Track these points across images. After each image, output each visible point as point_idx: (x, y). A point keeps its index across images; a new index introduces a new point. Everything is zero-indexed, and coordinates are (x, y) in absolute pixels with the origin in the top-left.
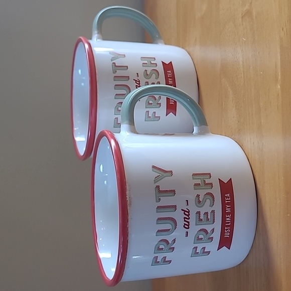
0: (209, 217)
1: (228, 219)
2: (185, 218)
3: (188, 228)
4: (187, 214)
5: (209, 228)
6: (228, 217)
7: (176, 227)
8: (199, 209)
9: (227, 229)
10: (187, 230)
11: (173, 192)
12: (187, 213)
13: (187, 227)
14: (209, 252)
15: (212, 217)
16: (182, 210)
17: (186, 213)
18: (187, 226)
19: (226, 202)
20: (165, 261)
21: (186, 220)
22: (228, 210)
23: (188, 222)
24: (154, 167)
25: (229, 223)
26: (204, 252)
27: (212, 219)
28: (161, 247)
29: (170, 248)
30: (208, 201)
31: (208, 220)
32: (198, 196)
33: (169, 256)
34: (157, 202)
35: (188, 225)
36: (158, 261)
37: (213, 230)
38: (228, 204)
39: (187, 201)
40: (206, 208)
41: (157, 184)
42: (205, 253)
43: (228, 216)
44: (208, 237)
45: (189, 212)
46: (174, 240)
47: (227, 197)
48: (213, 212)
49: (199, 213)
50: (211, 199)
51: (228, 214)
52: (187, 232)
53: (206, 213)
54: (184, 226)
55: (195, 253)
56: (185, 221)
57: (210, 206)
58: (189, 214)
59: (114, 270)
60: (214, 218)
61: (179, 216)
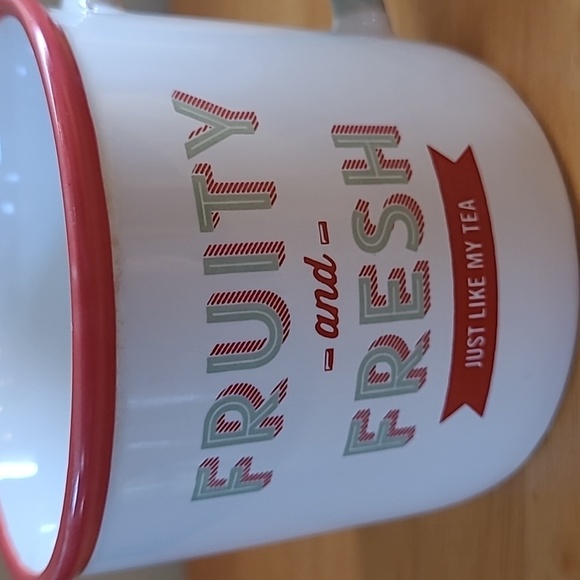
0: (409, 290)
1: (476, 295)
2: (319, 293)
3: (334, 335)
4: (327, 275)
5: (409, 331)
6: (476, 289)
7: (286, 332)
8: (368, 259)
9: (475, 336)
10: (329, 343)
11: (267, 191)
12: (325, 271)
13: (330, 329)
14: (410, 432)
15: (420, 288)
16: (307, 260)
17: (321, 272)
18: (328, 326)
19: (465, 229)
20: (250, 479)
21: (323, 300)
22: (475, 261)
23: (334, 311)
25: (478, 310)
26: (394, 432)
27: (420, 295)
28: (231, 417)
29: (266, 422)
30: (400, 225)
31: (405, 297)
32: (362, 206)
33: (263, 455)
34: (203, 229)
35: (334, 323)
36: (219, 477)
37: (426, 338)
38: (471, 237)
39: (324, 224)
41: (201, 159)
42: (398, 433)
43: (477, 284)
44: (407, 369)
45: (332, 269)
46: (283, 386)
47: (467, 212)
48: (423, 266)
49: (369, 271)
51: (476, 274)
52: (330, 352)
53: (397, 274)
54: (318, 328)
55: (361, 437)
56: (320, 305)
57: (409, 246)
58: (335, 278)
60: (427, 291)
61: (296, 286)
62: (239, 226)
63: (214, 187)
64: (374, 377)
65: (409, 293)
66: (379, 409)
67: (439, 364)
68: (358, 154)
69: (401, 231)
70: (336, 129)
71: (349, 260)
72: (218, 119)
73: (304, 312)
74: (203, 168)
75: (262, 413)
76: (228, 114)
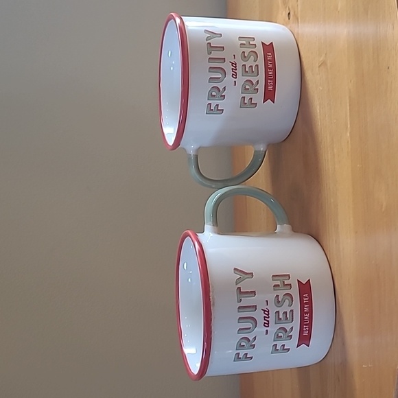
0: (288, 316)
2: (265, 317)
8: (278, 309)
12: (267, 312)
18: (267, 324)
22: (306, 310)
24: (235, 269)
29: (251, 345)
32: (277, 296)
33: (250, 353)
35: (268, 324)
39: (267, 301)
40: (285, 308)
41: (238, 286)
45: (268, 312)
47: (305, 297)
48: (292, 311)
50: (290, 299)
51: (306, 313)
52: (267, 331)
53: (285, 313)
59: (198, 365)
62: (247, 301)
63: (241, 292)
64: (278, 337)
65: (288, 317)
66: (280, 344)
67: (296, 334)
68: (278, 283)
69: (287, 302)
70: (273, 276)
71: (273, 310)
72: (244, 275)
73: (261, 321)
74: (239, 288)
75: (250, 343)
76: (246, 274)
